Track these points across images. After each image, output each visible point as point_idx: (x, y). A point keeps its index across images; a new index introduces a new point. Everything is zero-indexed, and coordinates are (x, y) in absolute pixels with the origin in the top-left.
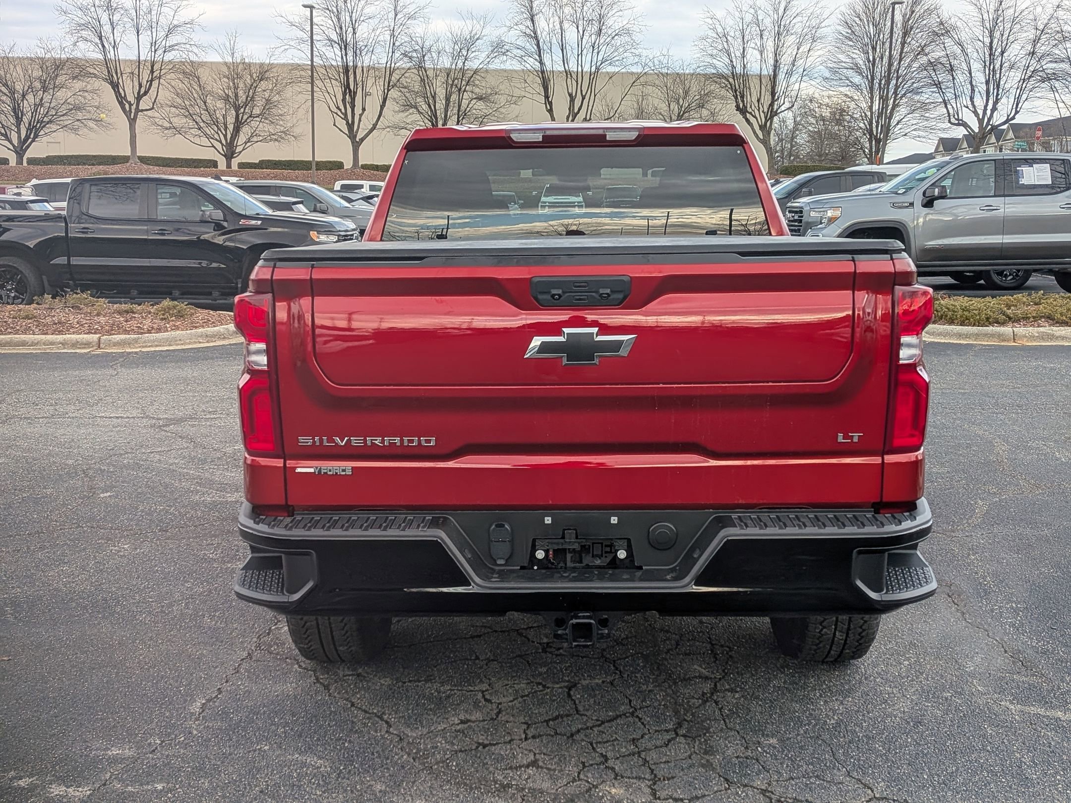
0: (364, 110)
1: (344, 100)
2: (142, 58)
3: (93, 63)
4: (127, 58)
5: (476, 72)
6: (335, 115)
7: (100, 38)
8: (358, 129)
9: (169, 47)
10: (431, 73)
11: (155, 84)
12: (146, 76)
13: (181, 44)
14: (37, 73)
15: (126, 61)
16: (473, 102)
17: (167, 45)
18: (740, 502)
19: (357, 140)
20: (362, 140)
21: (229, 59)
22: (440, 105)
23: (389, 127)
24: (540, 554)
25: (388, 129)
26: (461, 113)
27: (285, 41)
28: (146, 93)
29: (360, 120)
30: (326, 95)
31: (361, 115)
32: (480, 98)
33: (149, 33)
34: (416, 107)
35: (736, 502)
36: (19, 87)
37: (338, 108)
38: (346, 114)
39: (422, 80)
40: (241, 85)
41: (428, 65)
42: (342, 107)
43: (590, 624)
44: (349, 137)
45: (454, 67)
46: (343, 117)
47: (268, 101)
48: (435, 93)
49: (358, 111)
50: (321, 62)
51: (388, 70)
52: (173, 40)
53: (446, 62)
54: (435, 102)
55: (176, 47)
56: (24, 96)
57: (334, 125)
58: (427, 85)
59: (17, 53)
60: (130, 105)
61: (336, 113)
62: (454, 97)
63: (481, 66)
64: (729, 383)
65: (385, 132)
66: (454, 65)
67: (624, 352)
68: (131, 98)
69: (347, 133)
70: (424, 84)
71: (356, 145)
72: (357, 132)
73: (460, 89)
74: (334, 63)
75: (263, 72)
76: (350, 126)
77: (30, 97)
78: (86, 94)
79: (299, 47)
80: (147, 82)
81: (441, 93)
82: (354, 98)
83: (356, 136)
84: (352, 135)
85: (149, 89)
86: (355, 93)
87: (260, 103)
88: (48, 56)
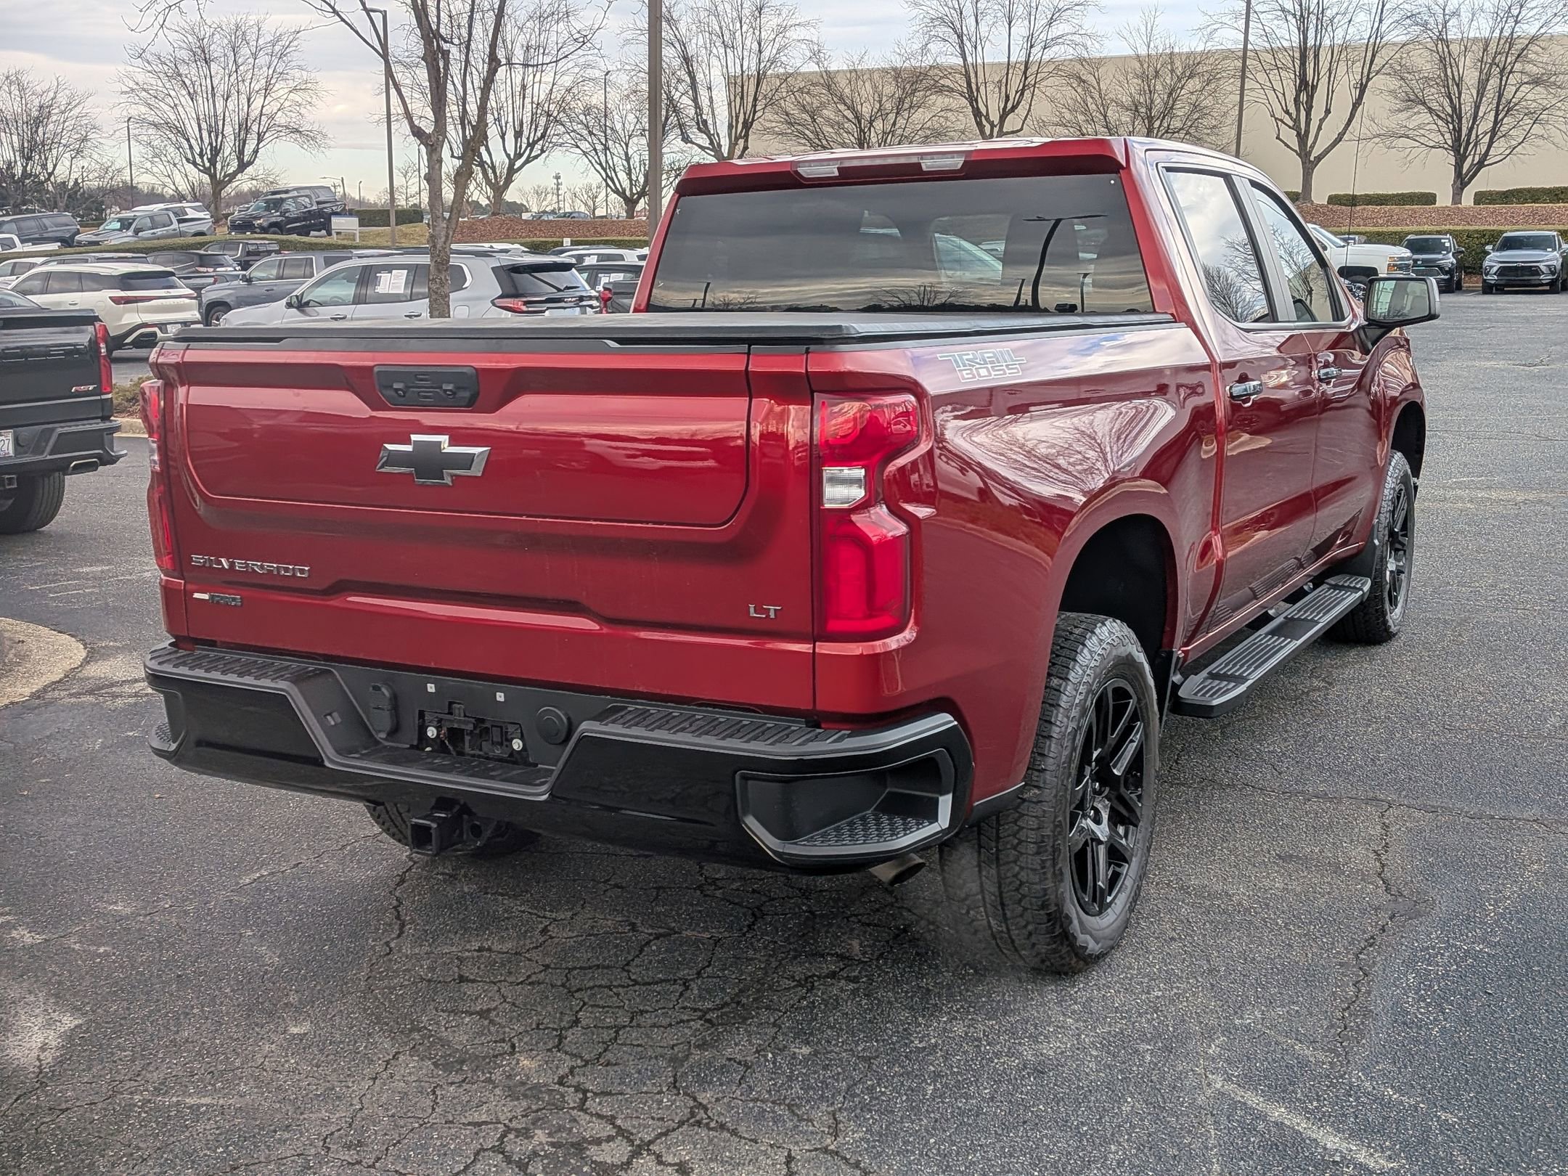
0: (1328, 111)
1: (1297, 100)
2: (1013, 59)
3: (947, 71)
4: (996, 61)
5: (1533, 40)
6: (1280, 123)
7: (960, 37)
8: (1314, 143)
9: (1052, 40)
10: (1455, 48)
11: (1027, 94)
12: (1015, 83)
13: (1067, 34)
14: (889, 89)
15: (993, 64)
16: (1524, 88)
17: (1049, 37)
18: (641, 689)
19: (1312, 159)
20: (1319, 158)
21: (1143, 51)
22: (1468, 98)
23: (1379, 135)
24: (431, 732)
25: (1377, 140)
26: (1501, 107)
27: (1215, 18)
28: (1014, 108)
29: (1320, 128)
30: (1271, 94)
31: (1322, 121)
32: (1536, 81)
33: (1026, 22)
34: (1424, 103)
35: (636, 689)
36: (866, 111)
37: (1287, 112)
38: (1296, 121)
39: (1442, 59)
40: (1159, 87)
41: (1453, 34)
42: (1292, 110)
43: (429, 828)
44: (1299, 155)
45: (1497, 34)
46: (1291, 124)
47: (1195, 107)
48: (1461, 79)
49: (1317, 113)
50: (1267, 45)
51: (1370, 49)
52: (1058, 29)
53: (1483, 28)
54: (1460, 94)
55: (1060, 40)
56: (871, 123)
57: (1278, 138)
58: (1448, 66)
59: (869, 64)
60: (993, 126)
61: (1282, 121)
62: (1493, 83)
63: (1542, 31)
64: (601, 520)
65: (1370, 145)
66: (1498, 31)
67: (477, 470)
68: (995, 118)
69: (1297, 148)
70: (1445, 65)
71: (1309, 166)
72: (1312, 147)
73: (1504, 68)
74: (1286, 44)
75: (1192, 66)
76: (1302, 138)
77: (878, 124)
78: (949, 114)
79: (1235, 25)
80: (1017, 92)
81: (1471, 78)
82: (1312, 96)
83: (1310, 152)
84: (1304, 153)
85: (1018, 103)
86: (1314, 88)
87: (1181, 110)
88: (907, 64)
